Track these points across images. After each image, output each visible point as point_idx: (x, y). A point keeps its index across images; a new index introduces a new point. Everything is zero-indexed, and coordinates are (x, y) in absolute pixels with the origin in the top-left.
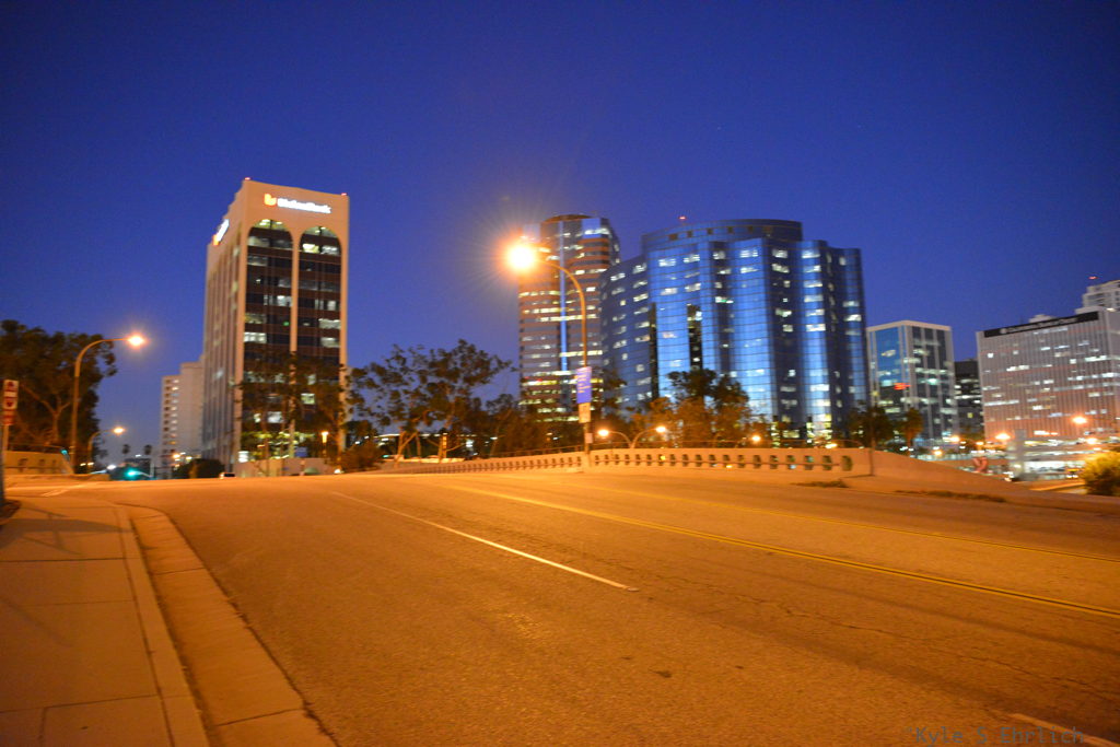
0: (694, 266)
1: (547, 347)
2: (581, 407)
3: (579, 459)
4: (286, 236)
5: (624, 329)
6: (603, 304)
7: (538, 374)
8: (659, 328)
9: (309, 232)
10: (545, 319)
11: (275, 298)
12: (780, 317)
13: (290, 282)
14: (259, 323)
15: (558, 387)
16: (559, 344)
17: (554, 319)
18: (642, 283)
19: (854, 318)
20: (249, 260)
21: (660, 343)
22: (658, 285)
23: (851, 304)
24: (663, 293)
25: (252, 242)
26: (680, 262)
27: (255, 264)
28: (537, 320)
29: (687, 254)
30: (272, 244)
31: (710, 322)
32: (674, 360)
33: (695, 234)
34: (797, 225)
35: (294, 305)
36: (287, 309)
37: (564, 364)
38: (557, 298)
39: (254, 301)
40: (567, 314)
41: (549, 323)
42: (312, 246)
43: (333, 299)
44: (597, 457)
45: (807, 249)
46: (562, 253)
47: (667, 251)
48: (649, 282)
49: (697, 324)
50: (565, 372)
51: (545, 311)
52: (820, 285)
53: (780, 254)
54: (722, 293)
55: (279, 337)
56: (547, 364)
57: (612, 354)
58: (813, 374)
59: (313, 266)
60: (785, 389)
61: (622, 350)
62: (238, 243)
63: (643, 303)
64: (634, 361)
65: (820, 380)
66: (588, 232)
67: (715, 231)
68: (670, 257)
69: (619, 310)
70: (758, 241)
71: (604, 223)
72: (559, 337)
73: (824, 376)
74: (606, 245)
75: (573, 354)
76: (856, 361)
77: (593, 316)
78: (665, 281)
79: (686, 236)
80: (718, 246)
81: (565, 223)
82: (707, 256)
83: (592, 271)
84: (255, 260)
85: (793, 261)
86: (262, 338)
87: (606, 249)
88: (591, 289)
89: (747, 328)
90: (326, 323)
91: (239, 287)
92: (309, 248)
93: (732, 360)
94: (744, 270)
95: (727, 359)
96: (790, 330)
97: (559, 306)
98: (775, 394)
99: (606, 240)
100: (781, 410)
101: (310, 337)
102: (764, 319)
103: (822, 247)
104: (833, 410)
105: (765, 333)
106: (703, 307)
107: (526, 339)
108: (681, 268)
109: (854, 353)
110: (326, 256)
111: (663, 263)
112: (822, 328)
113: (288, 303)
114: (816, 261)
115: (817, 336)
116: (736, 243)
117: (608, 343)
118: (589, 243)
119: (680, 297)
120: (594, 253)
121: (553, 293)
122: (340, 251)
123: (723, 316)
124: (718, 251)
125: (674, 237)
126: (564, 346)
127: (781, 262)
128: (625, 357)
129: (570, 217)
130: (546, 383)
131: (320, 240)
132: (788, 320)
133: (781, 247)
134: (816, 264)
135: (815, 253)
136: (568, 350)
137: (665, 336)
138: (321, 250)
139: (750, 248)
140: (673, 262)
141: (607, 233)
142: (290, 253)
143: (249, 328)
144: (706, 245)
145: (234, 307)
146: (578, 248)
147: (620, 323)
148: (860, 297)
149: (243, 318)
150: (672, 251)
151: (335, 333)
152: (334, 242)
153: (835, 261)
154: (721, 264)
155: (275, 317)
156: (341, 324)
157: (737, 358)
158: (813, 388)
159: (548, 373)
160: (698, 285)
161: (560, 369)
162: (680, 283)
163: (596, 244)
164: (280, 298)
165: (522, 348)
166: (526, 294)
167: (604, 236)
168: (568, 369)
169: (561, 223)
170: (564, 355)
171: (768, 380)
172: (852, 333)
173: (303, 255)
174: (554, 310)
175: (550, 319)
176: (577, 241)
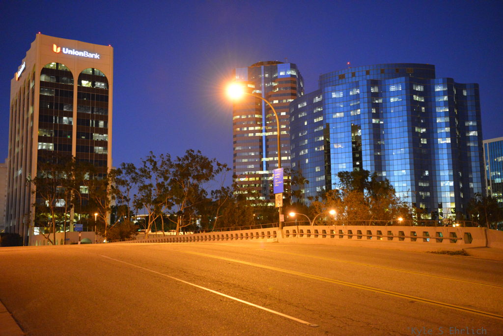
0: (357, 97)
1: (253, 154)
2: (277, 196)
3: (275, 232)
4: (69, 74)
5: (306, 141)
6: (292, 124)
7: (247, 173)
8: (331, 141)
9: (85, 72)
10: (251, 135)
11: (61, 119)
12: (418, 133)
13: (72, 107)
14: (49, 136)
15: (260, 182)
16: (261, 152)
17: (257, 134)
18: (319, 109)
19: (472, 134)
20: (41, 91)
21: (332, 151)
22: (331, 110)
23: (471, 123)
24: (334, 116)
25: (43, 78)
26: (347, 94)
27: (46, 94)
28: (246, 135)
29: (351, 88)
30: (58, 80)
31: (367, 137)
32: (342, 163)
33: (357, 74)
34: (433, 67)
35: (74, 124)
36: (70, 126)
37: (264, 166)
38: (260, 120)
39: (45, 120)
40: (266, 131)
41: (254, 137)
42: (87, 82)
43: (102, 120)
44: (288, 231)
45: (439, 84)
46: (263, 89)
47: (337, 87)
48: (324, 109)
49: (359, 138)
50: (265, 172)
51: (251, 129)
52: (448, 110)
53: (419, 88)
54: (376, 116)
55: (63, 146)
56: (252, 166)
57: (298, 159)
58: (442, 173)
59: (88, 96)
60: (421, 184)
61: (305, 156)
62: (34, 79)
63: (320, 123)
64: (314, 164)
65: (447, 178)
66: (282, 74)
67: (371, 72)
68: (339, 91)
69: (304, 128)
70: (403, 79)
71: (293, 67)
72: (261, 147)
73: (449, 175)
74: (295, 83)
75: (271, 159)
76: (474, 165)
77: (285, 132)
78: (336, 108)
79: (350, 75)
80: (374, 83)
81: (264, 67)
82: (366, 90)
83: (284, 101)
84: (46, 91)
85: (428, 93)
86: (51, 147)
87: (294, 85)
88: (283, 114)
89: (394, 141)
90: (97, 137)
91: (35, 110)
92: (85, 83)
93: (383, 164)
94: (392, 100)
95: (379, 163)
96: (425, 143)
97: (261, 125)
98: (414, 187)
99: (294, 79)
100: (418, 200)
101: (86, 146)
102: (406, 134)
103: (450, 83)
104: (457, 199)
105: (407, 144)
106: (362, 127)
107: (237, 148)
108: (347, 99)
109: (473, 159)
110: (98, 89)
111: (334, 95)
112: (449, 141)
113: (70, 122)
114: (444, 93)
115: (445, 146)
116: (387, 81)
117: (296, 151)
118: (282, 81)
119: (346, 119)
120: (286, 88)
121: (257, 116)
122: (107, 85)
123: (377, 133)
124: (374, 87)
125: (342, 77)
126: (264, 154)
127: (419, 94)
128: (307, 161)
129: (269, 63)
130: (251, 179)
131: (93, 78)
132: (424, 135)
133: (419, 83)
134: (444, 95)
135: (444, 87)
136: (267, 157)
137: (335, 146)
138: (93, 84)
139: (397, 84)
140: (341, 95)
141: (295, 74)
142: (72, 87)
143: (41, 139)
144: (365, 82)
145: (30, 124)
146: (274, 84)
147: (304, 138)
148: (478, 118)
149: (37, 132)
150: (341, 86)
151: (104, 144)
152: (104, 79)
153: (460, 93)
154: (376, 95)
155: (61, 132)
156: (108, 137)
157: (387, 162)
158: (442, 184)
159: (253, 172)
160: (359, 110)
161: (263, 170)
162: (345, 109)
163: (287, 82)
164: (65, 118)
165: (235, 155)
166: (238, 117)
167: (292, 76)
168: (267, 170)
169: (262, 67)
170: (264, 159)
171: (409, 178)
172: (472, 144)
173: (80, 88)
174: (257, 128)
175: (255, 134)
176: (274, 80)
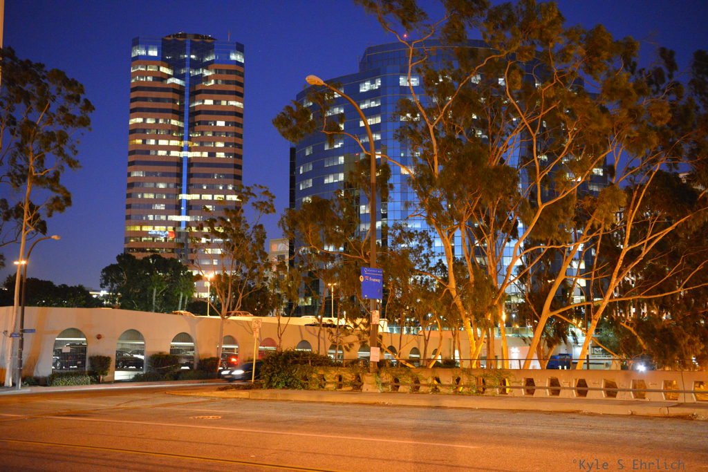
1: (162, 186)
10: (162, 153)
16: (179, 184)
17: (174, 153)
28: (153, 153)
37: (184, 208)
38: (179, 129)
41: (168, 157)
46: (187, 78)
48: (385, 104)
50: (183, 218)
51: (162, 142)
63: (373, 129)
68: (414, 74)
71: (240, 48)
72: (179, 175)
74: (242, 75)
75: (196, 197)
77: (221, 155)
81: (191, 41)
88: (221, 123)
97: (181, 139)
99: (241, 69)
107: (135, 174)
111: (403, 82)
118: (221, 69)
120: (227, 82)
121: (174, 122)
126: (184, 187)
129: (197, 36)
136: (188, 192)
140: (415, 82)
141: (243, 62)
146: (207, 73)
147: (335, 153)
159: (163, 218)
161: (180, 214)
163: (228, 71)
165: (132, 186)
166: (140, 120)
168: (187, 214)
169: (188, 43)
170: (184, 197)
174: (174, 143)
175: (169, 153)
176: (207, 66)
